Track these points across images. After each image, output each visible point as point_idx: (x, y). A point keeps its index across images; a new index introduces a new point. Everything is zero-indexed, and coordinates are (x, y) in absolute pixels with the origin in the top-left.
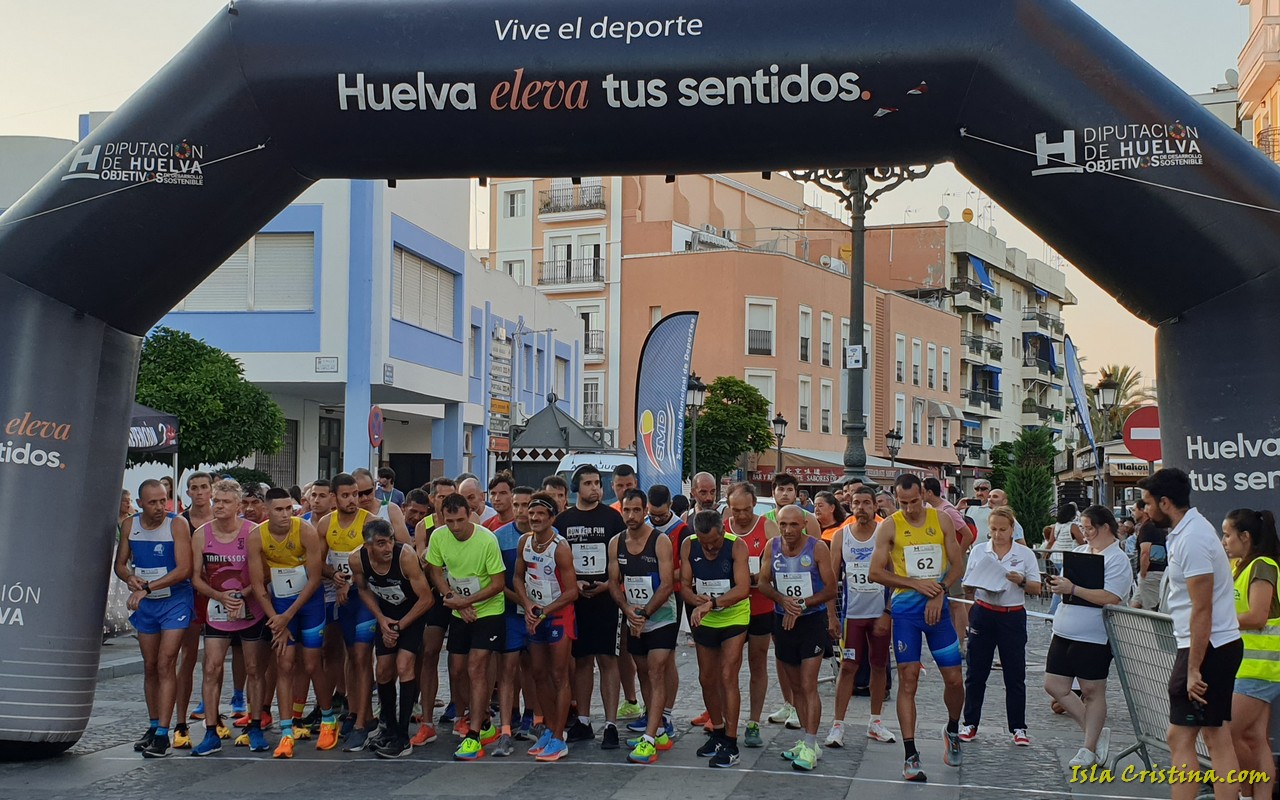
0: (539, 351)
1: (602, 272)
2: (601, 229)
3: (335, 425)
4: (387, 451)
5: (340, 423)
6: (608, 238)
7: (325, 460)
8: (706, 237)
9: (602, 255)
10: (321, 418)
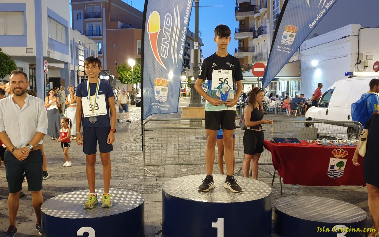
0: (87, 52)
1: (101, 34)
2: (101, 23)
3: (34, 70)
4: (49, 76)
5: (35, 69)
6: (102, 25)
7: (32, 79)
8: (126, 26)
9: (101, 29)
10: (29, 68)
